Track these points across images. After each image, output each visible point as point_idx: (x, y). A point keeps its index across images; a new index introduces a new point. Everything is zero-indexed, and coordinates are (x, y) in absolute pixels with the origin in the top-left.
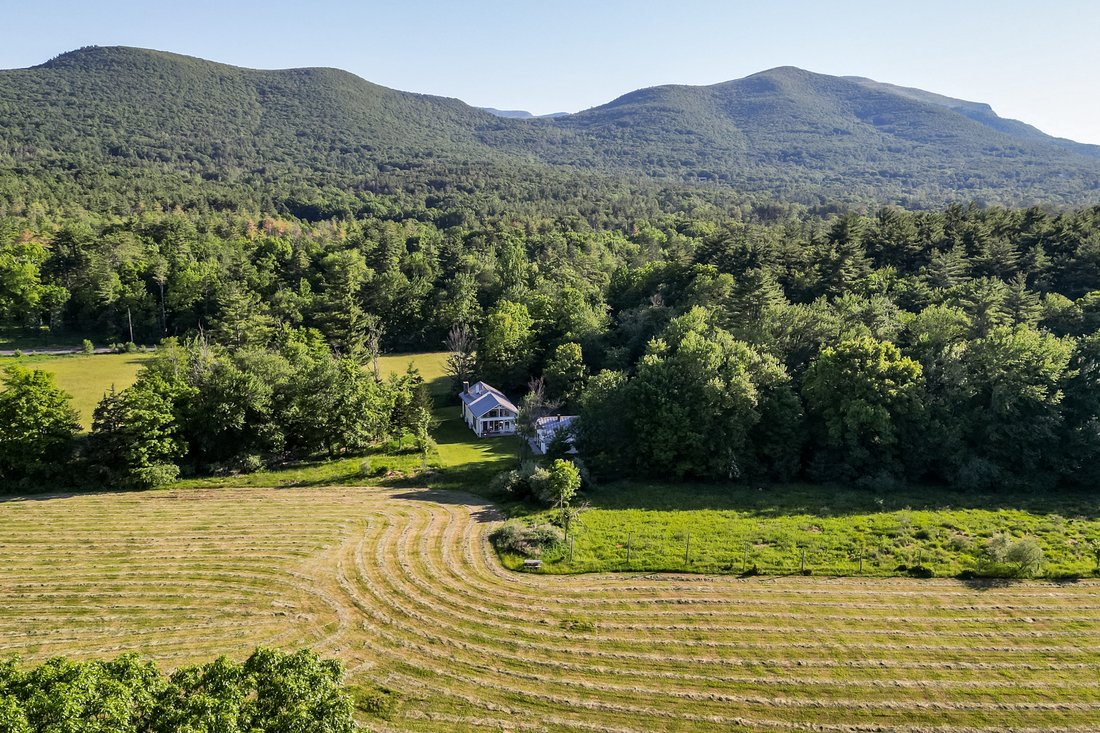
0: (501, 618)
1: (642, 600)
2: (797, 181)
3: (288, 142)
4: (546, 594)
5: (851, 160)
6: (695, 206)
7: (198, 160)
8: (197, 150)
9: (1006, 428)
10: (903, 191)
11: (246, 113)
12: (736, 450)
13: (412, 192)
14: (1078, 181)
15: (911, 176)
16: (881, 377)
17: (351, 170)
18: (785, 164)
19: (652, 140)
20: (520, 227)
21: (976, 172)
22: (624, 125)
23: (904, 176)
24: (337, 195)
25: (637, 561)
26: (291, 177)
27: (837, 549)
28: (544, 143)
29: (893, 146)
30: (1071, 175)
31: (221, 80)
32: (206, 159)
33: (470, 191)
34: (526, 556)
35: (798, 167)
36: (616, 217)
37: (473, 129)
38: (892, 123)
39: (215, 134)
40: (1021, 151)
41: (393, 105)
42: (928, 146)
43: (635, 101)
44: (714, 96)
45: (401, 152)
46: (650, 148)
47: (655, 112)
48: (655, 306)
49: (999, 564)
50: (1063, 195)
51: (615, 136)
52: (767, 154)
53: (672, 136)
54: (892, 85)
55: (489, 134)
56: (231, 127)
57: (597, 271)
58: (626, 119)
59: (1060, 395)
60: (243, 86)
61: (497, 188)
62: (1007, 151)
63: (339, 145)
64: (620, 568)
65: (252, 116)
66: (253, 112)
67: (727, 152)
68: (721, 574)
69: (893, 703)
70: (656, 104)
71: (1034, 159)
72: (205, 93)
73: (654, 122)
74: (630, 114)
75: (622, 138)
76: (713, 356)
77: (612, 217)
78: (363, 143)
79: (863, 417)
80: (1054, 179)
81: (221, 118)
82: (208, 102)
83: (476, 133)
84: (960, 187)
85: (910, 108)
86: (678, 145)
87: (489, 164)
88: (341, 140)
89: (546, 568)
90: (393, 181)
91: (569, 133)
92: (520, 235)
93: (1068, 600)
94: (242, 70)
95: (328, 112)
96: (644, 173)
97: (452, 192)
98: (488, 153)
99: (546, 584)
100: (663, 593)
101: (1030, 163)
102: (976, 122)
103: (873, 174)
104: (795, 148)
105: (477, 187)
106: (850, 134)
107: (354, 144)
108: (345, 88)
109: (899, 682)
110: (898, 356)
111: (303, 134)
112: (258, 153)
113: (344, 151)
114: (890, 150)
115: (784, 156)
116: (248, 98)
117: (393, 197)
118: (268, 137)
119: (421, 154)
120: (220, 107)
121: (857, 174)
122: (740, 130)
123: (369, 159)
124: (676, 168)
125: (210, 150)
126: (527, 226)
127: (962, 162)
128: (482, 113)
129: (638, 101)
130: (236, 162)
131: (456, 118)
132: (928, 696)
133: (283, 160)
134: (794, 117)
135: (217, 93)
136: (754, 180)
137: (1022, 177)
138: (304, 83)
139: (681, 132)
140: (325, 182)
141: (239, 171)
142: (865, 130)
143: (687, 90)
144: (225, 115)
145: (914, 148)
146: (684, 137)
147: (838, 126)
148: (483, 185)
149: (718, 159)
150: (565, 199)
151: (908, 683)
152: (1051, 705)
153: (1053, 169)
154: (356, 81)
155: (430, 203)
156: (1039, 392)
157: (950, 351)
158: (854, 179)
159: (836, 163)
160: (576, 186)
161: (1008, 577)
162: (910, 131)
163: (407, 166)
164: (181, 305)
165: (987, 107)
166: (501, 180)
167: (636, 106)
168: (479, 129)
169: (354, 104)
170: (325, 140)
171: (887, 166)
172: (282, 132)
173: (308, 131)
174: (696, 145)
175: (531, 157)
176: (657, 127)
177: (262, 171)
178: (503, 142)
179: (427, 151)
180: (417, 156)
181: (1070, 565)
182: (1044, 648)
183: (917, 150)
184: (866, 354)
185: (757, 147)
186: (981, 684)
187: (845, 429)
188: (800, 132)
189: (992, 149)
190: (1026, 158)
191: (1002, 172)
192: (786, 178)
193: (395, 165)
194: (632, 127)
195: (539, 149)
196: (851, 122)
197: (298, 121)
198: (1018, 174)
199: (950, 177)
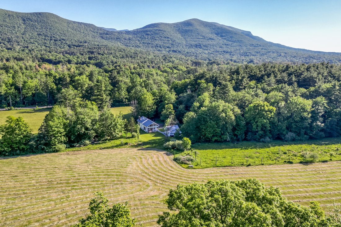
0: (191, 181)
1: (225, 174)
2: (201, 54)
3: (35, 37)
4: (199, 174)
5: (215, 47)
6: (174, 61)
7: (3, 43)
8: (2, 40)
9: (297, 124)
10: (230, 57)
11: (18, 27)
12: (228, 133)
13: (83, 55)
14: (276, 54)
15: (232, 52)
16: (266, 112)
17: (59, 47)
18: (196, 48)
19: (157, 40)
20: (128, 67)
21: (249, 51)
22: (148, 35)
23: (230, 52)
24: (56, 55)
25: (218, 164)
26: (39, 49)
27: (266, 158)
28: (123, 39)
29: (226, 43)
30: (274, 52)
31: (9, 16)
32: (6, 43)
33: (103, 55)
34: (188, 164)
35: (200, 49)
36: (152, 64)
37: (99, 34)
38: (225, 37)
39: (8, 34)
40: (260, 45)
41: (71, 25)
42: (235, 44)
43: (151, 27)
44: (174, 27)
45: (76, 41)
46: (157, 42)
47: (157, 31)
48: (189, 93)
49: (307, 159)
50: (272, 58)
51: (145, 38)
52: (191, 45)
53: (163, 39)
54: (224, 25)
55: (104, 36)
56: (14, 32)
57: (160, 82)
58: (149, 33)
59: (310, 115)
60: (17, 18)
61: (111, 54)
62: (256, 45)
63: (54, 38)
64: (214, 166)
65: (21, 28)
66: (21, 27)
67: (180, 44)
68: (241, 166)
69: (300, 195)
70: (157, 28)
71: (263, 48)
72: (4, 20)
73: (157, 34)
74: (150, 31)
75: (148, 39)
76: (221, 107)
77: (151, 64)
78: (62, 38)
79: (263, 122)
80: (269, 54)
81: (10, 29)
82: (5, 23)
83: (100, 35)
84: (245, 56)
85: (230, 32)
86: (165, 42)
87: (107, 46)
88: (54, 37)
89: (195, 167)
90: (75, 51)
91: (131, 36)
92: (128, 70)
93: (327, 167)
94: (16, 13)
95: (48, 27)
96: (156, 50)
97: (97, 55)
98: (105, 42)
99: (198, 171)
100: (229, 172)
101: (263, 49)
102: (248, 37)
103: (221, 52)
104: (199, 43)
105: (105, 53)
106: (214, 39)
107: (59, 39)
108: (53, 19)
109: (299, 190)
110: (269, 106)
111: (40, 35)
112: (24, 41)
113: (55, 40)
114: (225, 44)
115: (196, 46)
116: (19, 22)
117: (77, 56)
118: (27, 35)
119: (82, 42)
120: (9, 25)
121: (217, 52)
122: (183, 37)
123: (65, 43)
124: (165, 49)
125: (7, 40)
126: (130, 67)
127: (245, 48)
128: (101, 29)
129: (152, 27)
130: (17, 44)
131: (93, 30)
132: (307, 192)
133: (34, 43)
134: (198, 34)
135: (7, 20)
136: (189, 53)
137: (261, 53)
138: (39, 17)
139: (165, 38)
140: (51, 51)
141: (19, 47)
142: (218, 39)
143: (166, 24)
144: (11, 28)
145: (232, 44)
146: (167, 39)
147: (211, 37)
148: (106, 53)
149: (177, 46)
150: (134, 58)
151: (301, 190)
152: (336, 192)
153: (269, 51)
154: (57, 17)
155: (90, 58)
156: (305, 114)
157: (281, 104)
158: (216, 53)
159: (211, 48)
160: (136, 53)
161: (311, 162)
162: (230, 39)
163: (79, 46)
164: (27, 94)
165: (250, 32)
166: (112, 51)
167: (151, 29)
168: (101, 34)
169: (57, 25)
170: (48, 37)
171: (225, 49)
172: (32, 34)
173: (42, 33)
174: (170, 42)
175: (119, 44)
176: (158, 36)
177: (27, 47)
178: (109, 39)
179: (84, 41)
180: (81, 42)
181: (324, 158)
182: (328, 179)
183: (233, 45)
184: (261, 106)
185: (188, 43)
186: (318, 188)
187: (257, 126)
188: (200, 39)
189: (252, 45)
190: (261, 47)
191: (256, 52)
192: (198, 53)
193: (74, 45)
194: (150, 35)
195: (121, 41)
196: (214, 36)
197: (37, 30)
198: (260, 52)
199: (242, 53)
